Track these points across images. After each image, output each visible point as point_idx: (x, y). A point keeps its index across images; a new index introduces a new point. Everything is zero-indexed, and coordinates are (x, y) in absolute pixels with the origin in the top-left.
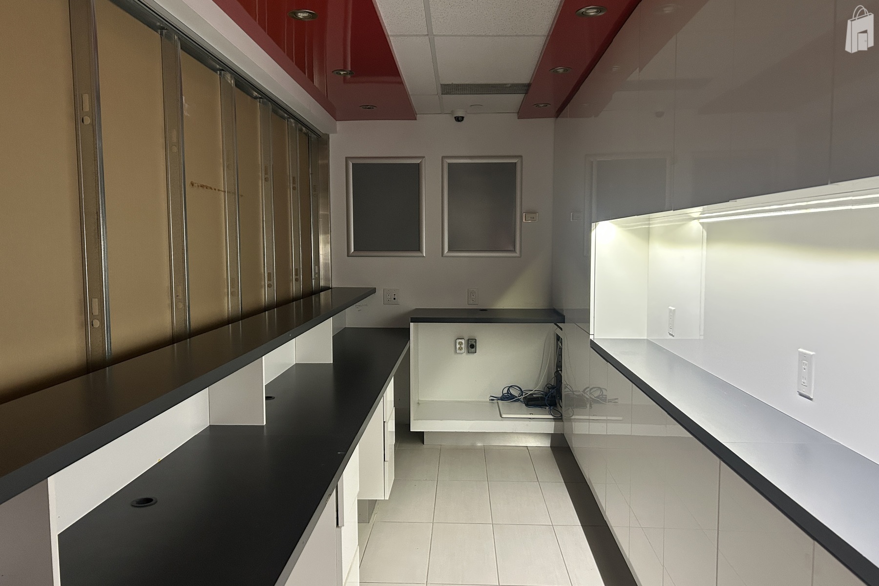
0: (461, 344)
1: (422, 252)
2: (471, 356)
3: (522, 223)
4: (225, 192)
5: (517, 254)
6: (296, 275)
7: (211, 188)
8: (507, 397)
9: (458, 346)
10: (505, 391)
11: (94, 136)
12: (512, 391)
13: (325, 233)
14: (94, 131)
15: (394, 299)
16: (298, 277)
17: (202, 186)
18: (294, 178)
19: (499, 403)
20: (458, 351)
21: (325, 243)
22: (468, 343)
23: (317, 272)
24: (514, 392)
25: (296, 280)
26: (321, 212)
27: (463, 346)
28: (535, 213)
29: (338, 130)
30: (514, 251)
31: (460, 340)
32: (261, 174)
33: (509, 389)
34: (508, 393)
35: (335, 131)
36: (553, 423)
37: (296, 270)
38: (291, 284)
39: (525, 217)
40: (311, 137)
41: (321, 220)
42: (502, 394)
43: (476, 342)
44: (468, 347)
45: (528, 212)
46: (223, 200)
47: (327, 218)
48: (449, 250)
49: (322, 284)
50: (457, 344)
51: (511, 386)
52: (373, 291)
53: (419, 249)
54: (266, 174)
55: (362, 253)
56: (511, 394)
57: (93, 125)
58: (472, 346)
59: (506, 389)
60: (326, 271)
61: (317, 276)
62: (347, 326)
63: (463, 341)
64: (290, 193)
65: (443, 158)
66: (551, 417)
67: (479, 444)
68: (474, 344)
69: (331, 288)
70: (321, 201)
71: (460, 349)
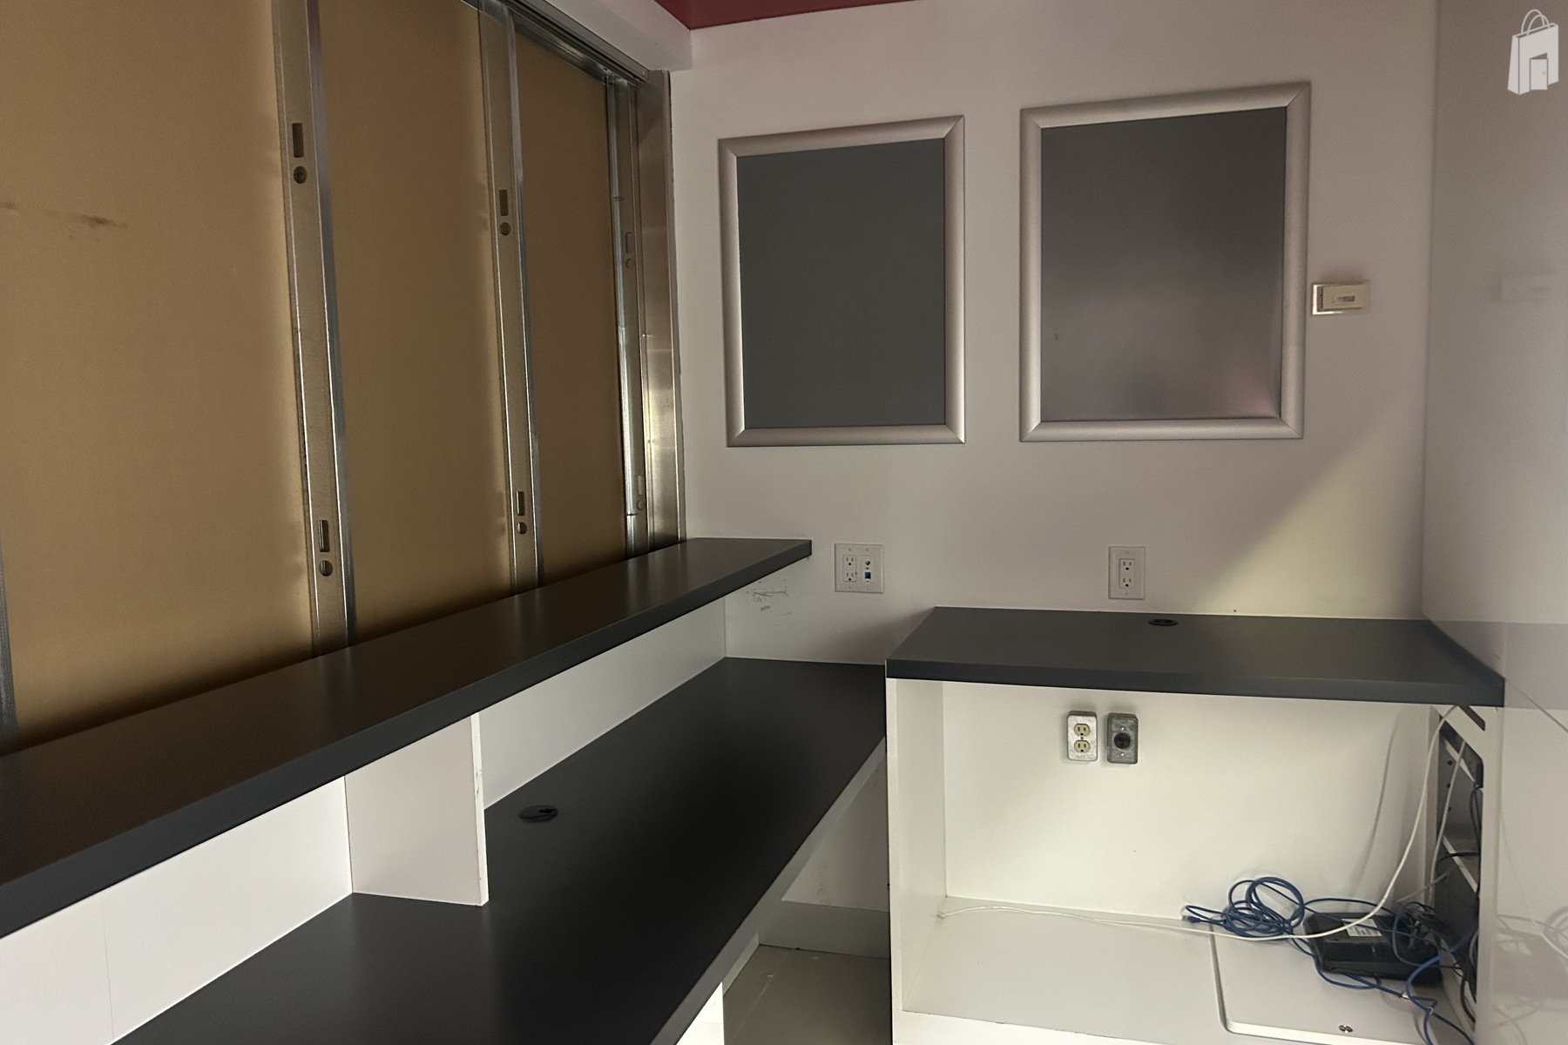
0: (1082, 730)
1: (954, 429)
2: (1118, 771)
3: (1309, 320)
5: (1290, 427)
6: (521, 512)
8: (1246, 915)
9: (1073, 738)
10: (1241, 894)
12: (1265, 896)
15: (868, 576)
19: (1217, 939)
20: (1073, 754)
21: (661, 409)
22: (1108, 731)
23: (639, 492)
24: (1272, 902)
27: (1090, 738)
28: (1355, 281)
30: (1278, 417)
31: (1081, 719)
33: (1252, 890)
34: (1249, 900)
35: (687, 63)
37: (520, 496)
39: (1320, 296)
42: (1227, 903)
43: (1135, 727)
44: (1108, 744)
45: (1325, 282)
48: (1044, 420)
49: (655, 526)
50: (1071, 731)
51: (1261, 882)
52: (802, 550)
53: (940, 415)
55: (770, 435)
56: (1259, 904)
58: (1122, 742)
59: (1246, 887)
60: (667, 489)
61: (639, 505)
62: (729, 656)
63: (1091, 722)
65: (1026, 113)
68: (1131, 733)
69: (684, 541)
71: (1082, 746)
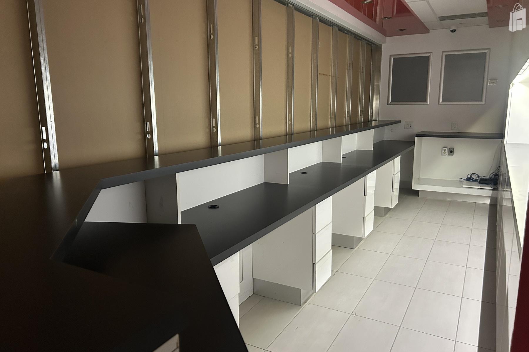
0: (445, 150)
1: (427, 103)
2: (450, 157)
3: (488, 85)
4: (331, 76)
5: (483, 103)
6: (361, 113)
7: (326, 75)
8: (470, 179)
9: (443, 151)
10: (469, 176)
11: (292, 61)
12: (473, 176)
13: (377, 94)
14: (292, 58)
15: (410, 126)
16: (361, 114)
17: (323, 74)
18: (363, 68)
19: (464, 182)
20: (443, 154)
21: (376, 99)
22: (449, 150)
23: (371, 112)
24: (474, 177)
25: (360, 115)
26: (375, 83)
27: (446, 151)
28: (496, 80)
29: (387, 41)
30: (481, 101)
31: (445, 148)
32: (347, 67)
33: (471, 175)
34: (470, 177)
35: (385, 42)
36: (491, 191)
37: (361, 111)
38: (358, 117)
39: (490, 82)
40: (373, 46)
41: (375, 87)
42: (467, 177)
43: (453, 149)
44: (449, 152)
45: (492, 80)
46: (331, 80)
47: (378, 86)
48: (442, 101)
49: (373, 118)
50: (443, 150)
51: (473, 174)
52: (400, 122)
53: (425, 100)
54: (349, 67)
55: (395, 103)
56: (472, 178)
57: (292, 57)
58: (451, 152)
60: (376, 112)
61: (371, 114)
62: (385, 139)
64: (361, 75)
65: (443, 52)
66: (491, 188)
67: (449, 199)
68: (453, 151)
69: (378, 120)
70: (376, 77)
71: (445, 153)
